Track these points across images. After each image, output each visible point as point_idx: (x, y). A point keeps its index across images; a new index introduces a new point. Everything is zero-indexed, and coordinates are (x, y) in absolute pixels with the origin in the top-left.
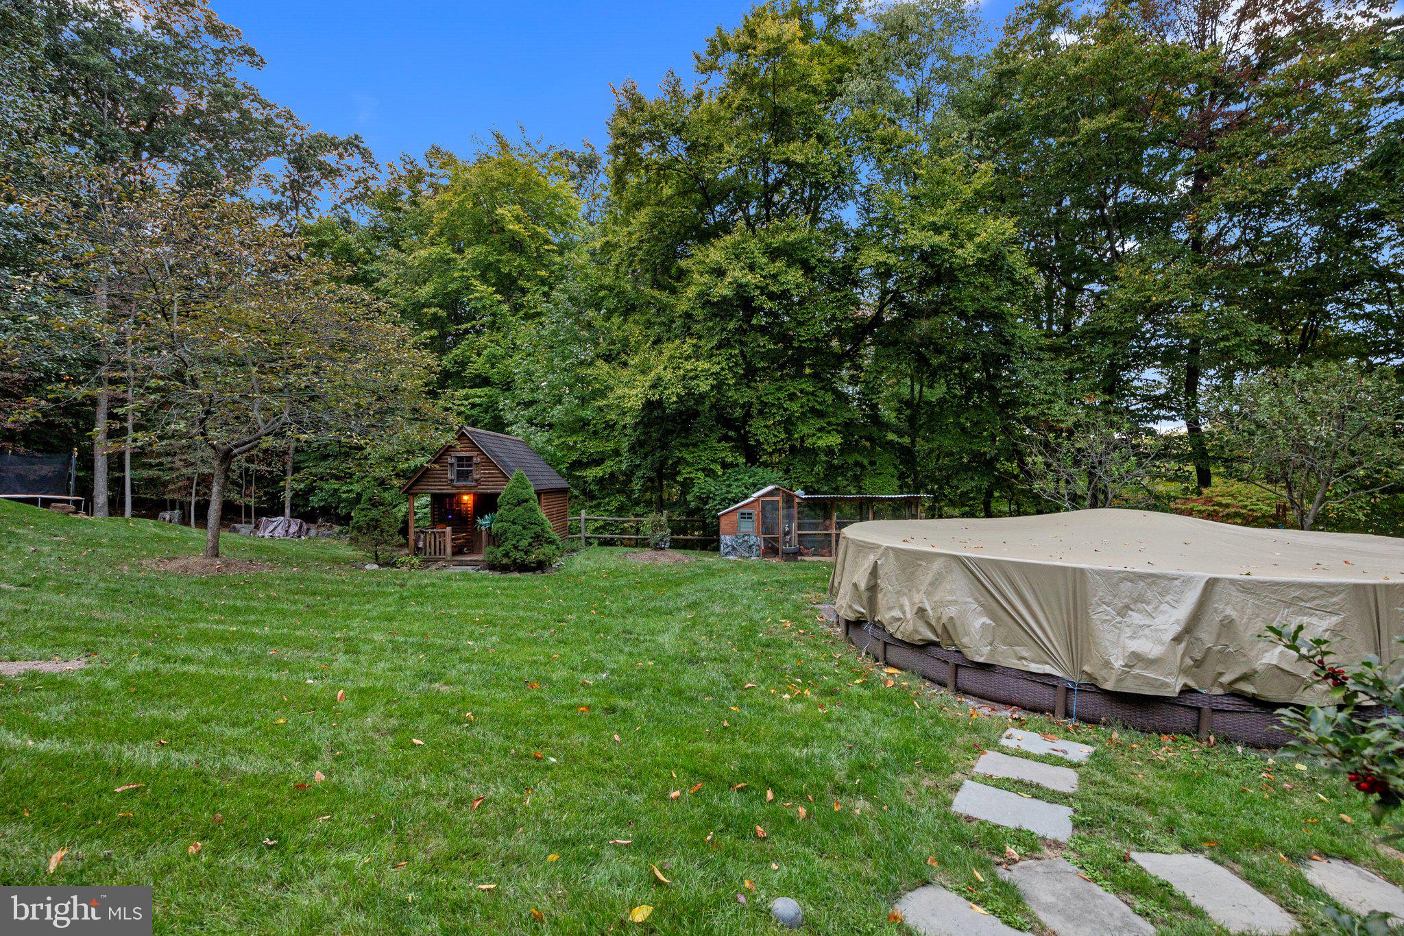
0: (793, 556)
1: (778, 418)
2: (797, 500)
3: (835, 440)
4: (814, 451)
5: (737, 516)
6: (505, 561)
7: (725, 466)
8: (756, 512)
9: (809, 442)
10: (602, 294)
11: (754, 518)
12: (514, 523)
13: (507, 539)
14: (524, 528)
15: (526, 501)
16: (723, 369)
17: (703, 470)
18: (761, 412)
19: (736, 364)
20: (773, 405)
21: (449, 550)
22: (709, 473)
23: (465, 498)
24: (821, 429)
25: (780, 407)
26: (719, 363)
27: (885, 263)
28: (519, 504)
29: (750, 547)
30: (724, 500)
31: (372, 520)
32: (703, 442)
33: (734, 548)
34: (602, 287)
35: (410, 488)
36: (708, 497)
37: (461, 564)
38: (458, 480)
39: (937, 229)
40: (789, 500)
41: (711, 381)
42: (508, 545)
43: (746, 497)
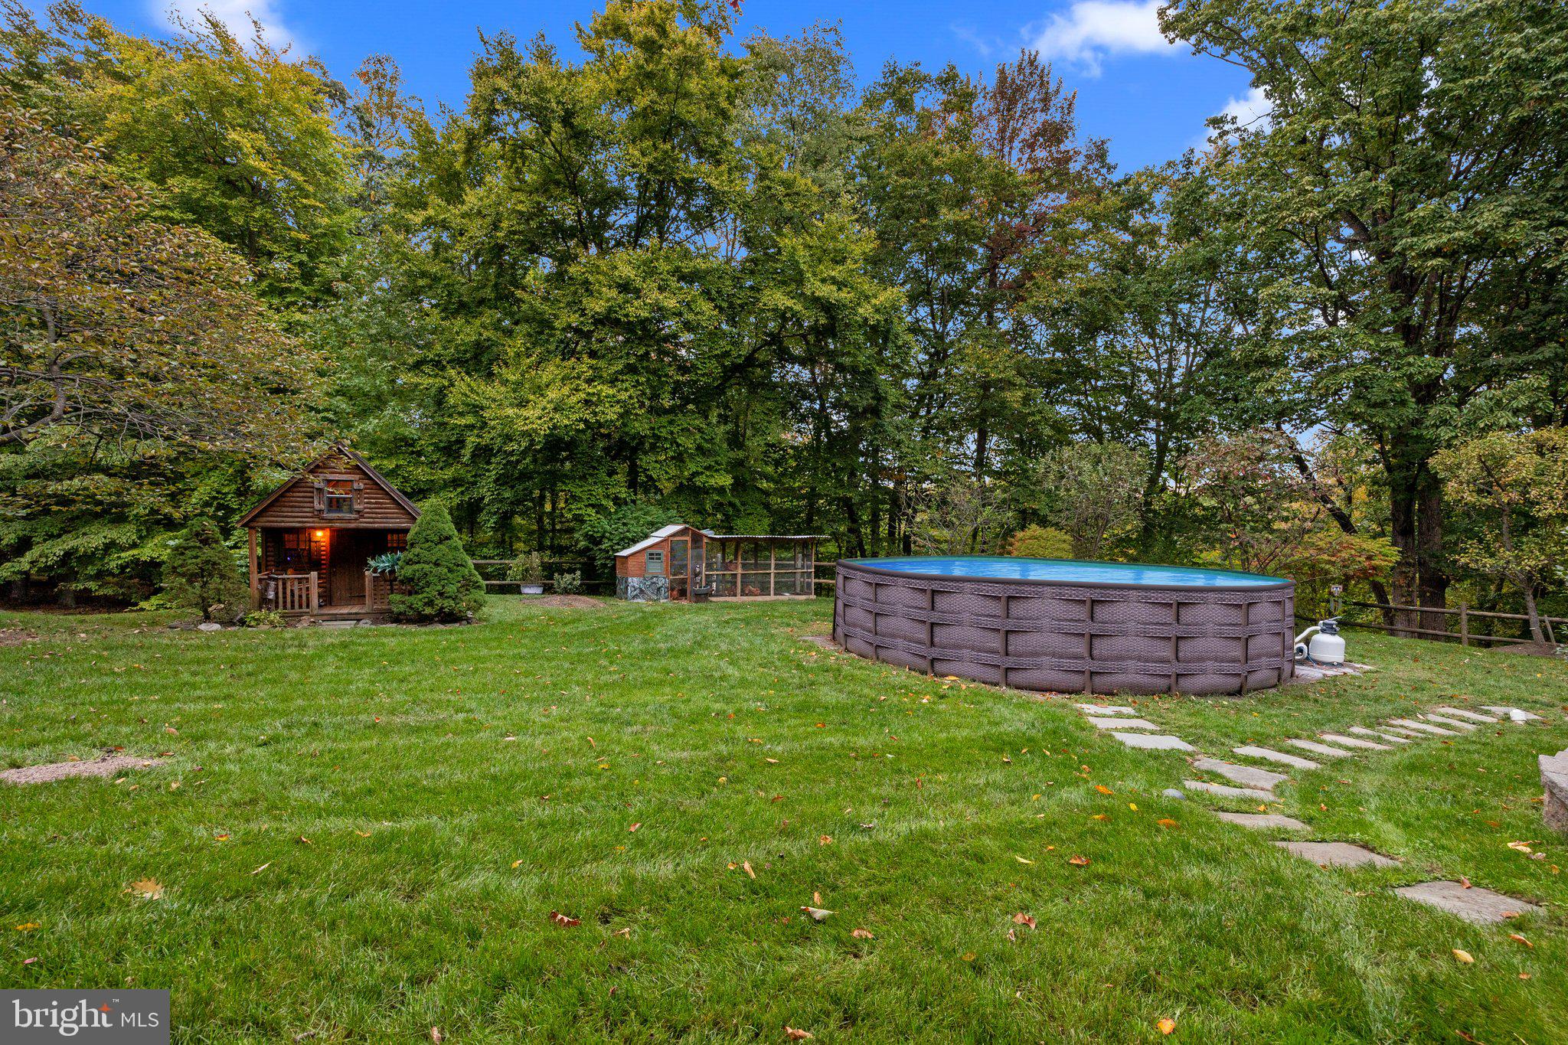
0: (702, 597)
1: (671, 454)
2: (705, 540)
3: (726, 480)
4: (706, 491)
5: (646, 556)
6: (428, 611)
7: (616, 500)
8: (664, 552)
9: (699, 481)
10: (421, 282)
11: (663, 558)
12: (437, 564)
13: (428, 584)
14: (450, 571)
15: (448, 538)
16: (631, 397)
17: (593, 506)
18: (653, 447)
19: (644, 393)
20: (666, 439)
21: (315, 601)
22: (599, 508)
23: (319, 534)
24: (708, 468)
25: (674, 442)
26: (626, 390)
27: (791, 309)
28: (441, 542)
29: (659, 589)
30: (622, 539)
31: (207, 562)
32: (591, 475)
33: (642, 591)
34: (424, 274)
35: (253, 520)
36: (603, 537)
37: (335, 618)
38: (329, 511)
39: (840, 285)
40: (697, 539)
41: (617, 409)
42: (431, 592)
43: (646, 536)
